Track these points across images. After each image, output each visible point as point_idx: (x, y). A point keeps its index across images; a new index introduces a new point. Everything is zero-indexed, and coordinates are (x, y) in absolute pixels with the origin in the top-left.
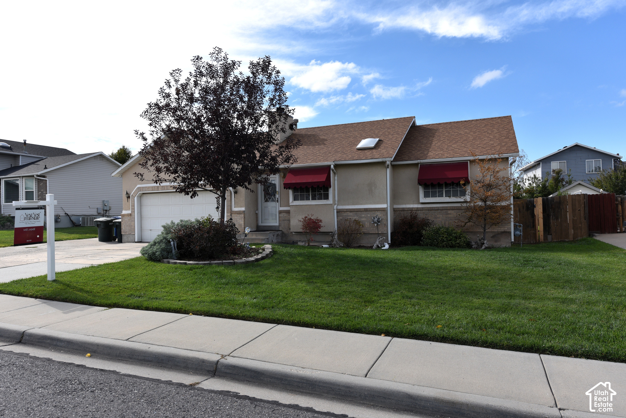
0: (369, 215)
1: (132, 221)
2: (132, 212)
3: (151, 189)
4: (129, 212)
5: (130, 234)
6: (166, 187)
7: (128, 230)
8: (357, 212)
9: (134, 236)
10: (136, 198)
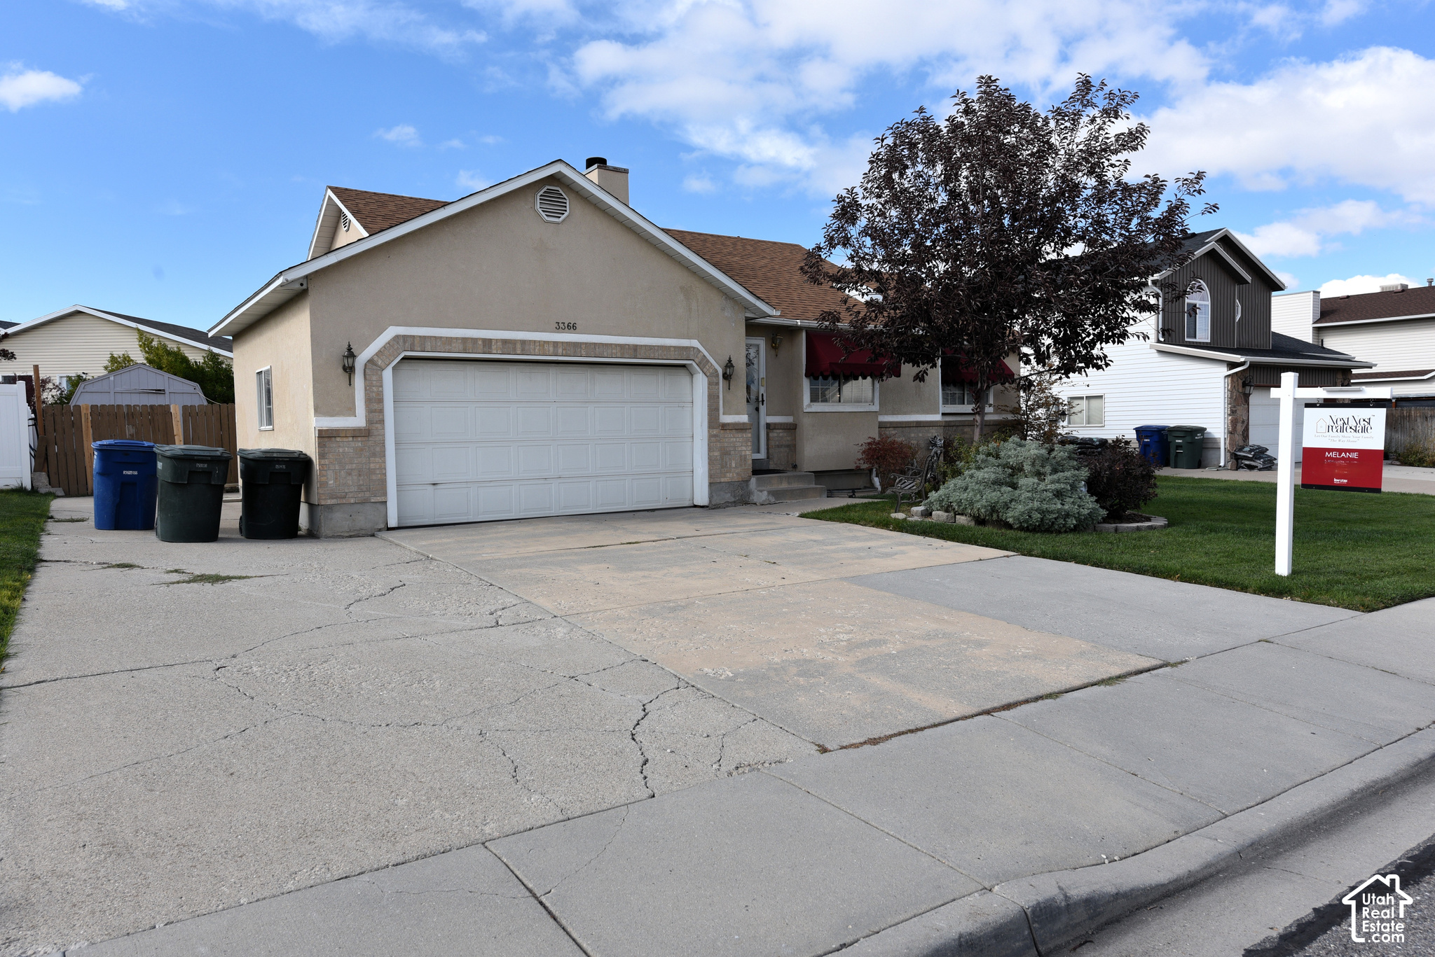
0: (920, 435)
1: (374, 455)
2: (369, 421)
3: (461, 347)
4: (358, 420)
5: (364, 502)
6: (518, 346)
7: (354, 489)
8: (904, 429)
9: (381, 507)
10: (388, 374)
